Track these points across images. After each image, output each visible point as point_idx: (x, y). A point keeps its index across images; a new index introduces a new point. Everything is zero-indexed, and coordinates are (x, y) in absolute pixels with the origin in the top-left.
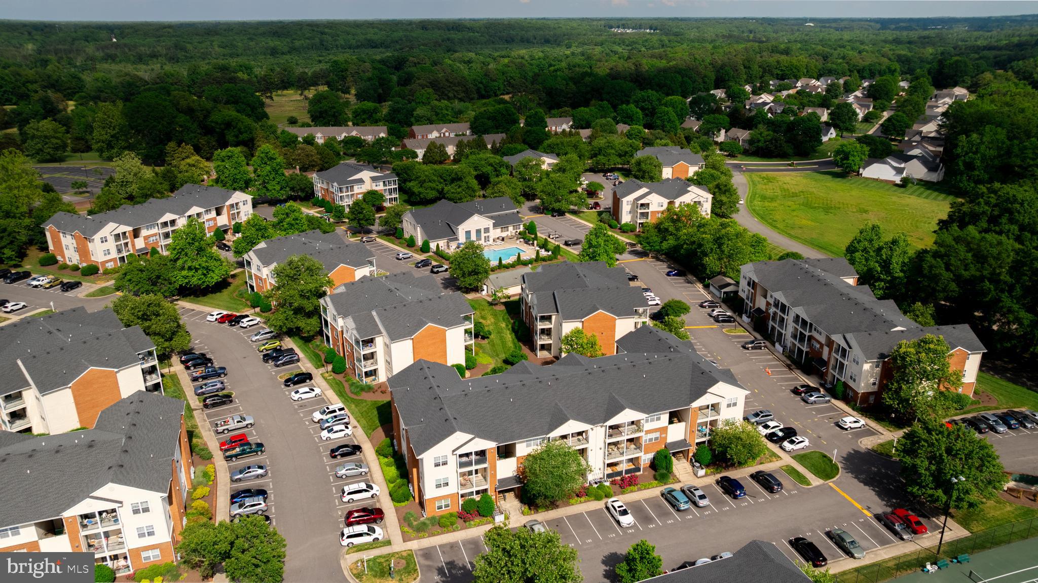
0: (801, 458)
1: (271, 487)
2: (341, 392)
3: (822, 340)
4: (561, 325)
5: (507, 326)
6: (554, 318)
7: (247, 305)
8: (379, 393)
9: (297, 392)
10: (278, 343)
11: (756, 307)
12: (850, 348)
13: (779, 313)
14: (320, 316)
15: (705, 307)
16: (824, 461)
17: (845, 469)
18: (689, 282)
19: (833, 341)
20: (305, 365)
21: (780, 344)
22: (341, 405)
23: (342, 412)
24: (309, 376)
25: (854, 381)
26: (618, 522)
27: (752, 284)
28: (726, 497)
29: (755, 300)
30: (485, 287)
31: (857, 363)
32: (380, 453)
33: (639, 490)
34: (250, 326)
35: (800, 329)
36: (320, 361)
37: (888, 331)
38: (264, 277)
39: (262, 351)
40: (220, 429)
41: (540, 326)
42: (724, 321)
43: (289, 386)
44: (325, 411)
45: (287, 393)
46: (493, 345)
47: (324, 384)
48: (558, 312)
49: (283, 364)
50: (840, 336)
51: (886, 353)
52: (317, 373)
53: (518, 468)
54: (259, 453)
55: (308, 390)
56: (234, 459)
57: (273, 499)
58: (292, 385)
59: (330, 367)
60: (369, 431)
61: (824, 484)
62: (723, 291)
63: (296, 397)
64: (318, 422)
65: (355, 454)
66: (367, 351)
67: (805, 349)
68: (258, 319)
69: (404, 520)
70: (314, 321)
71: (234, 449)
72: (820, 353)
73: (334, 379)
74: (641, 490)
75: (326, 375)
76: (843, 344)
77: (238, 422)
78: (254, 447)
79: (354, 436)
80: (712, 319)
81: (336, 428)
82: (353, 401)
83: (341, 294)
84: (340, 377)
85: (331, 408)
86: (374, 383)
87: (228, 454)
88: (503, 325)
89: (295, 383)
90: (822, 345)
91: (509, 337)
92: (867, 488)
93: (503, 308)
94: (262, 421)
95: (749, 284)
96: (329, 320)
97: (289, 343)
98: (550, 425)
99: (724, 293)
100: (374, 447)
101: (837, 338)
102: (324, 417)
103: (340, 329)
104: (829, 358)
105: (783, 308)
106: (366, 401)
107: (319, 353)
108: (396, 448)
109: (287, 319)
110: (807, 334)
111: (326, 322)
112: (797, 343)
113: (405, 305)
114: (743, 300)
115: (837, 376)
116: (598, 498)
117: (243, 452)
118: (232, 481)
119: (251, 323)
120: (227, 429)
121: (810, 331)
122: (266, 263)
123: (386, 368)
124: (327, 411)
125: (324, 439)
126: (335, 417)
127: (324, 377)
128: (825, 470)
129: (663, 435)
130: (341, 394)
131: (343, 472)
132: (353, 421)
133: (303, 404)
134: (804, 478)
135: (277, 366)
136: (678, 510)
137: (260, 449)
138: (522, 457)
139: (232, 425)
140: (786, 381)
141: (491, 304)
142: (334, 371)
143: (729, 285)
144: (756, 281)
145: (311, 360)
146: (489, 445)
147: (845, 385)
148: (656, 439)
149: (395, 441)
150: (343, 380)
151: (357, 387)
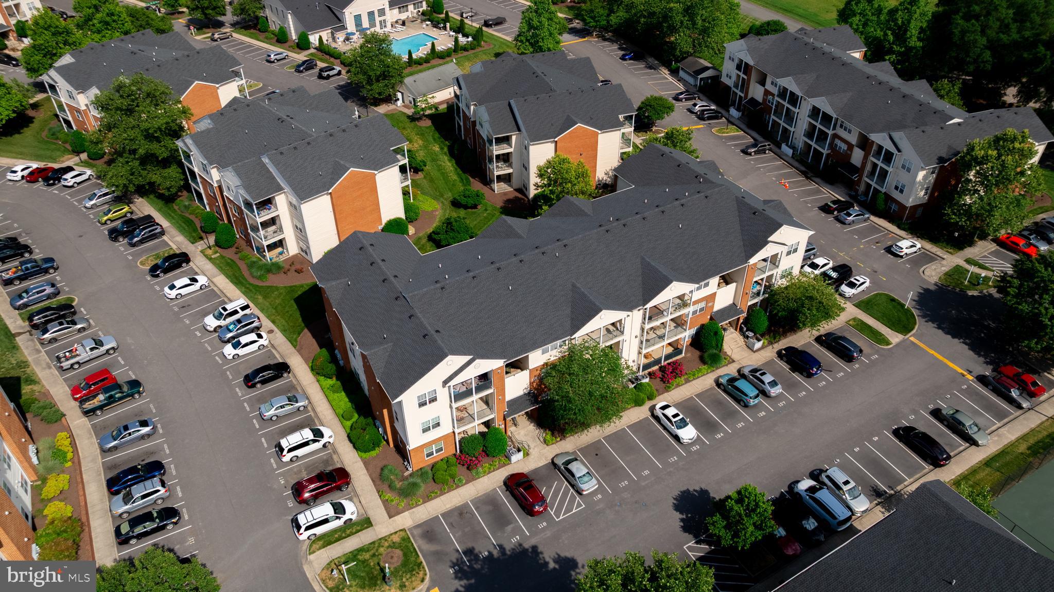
0: (865, 305)
1: (167, 451)
2: (236, 278)
3: (853, 139)
4: (527, 148)
5: (442, 149)
6: (514, 138)
7: (66, 151)
8: (292, 273)
9: (172, 287)
10: (126, 209)
11: (749, 96)
12: (899, 151)
13: (786, 104)
14: (181, 165)
15: (680, 100)
16: (894, 307)
17: (923, 316)
18: (651, 68)
19: (873, 142)
20: (176, 241)
21: (787, 145)
22: (242, 301)
23: (247, 311)
24: (184, 258)
25: (902, 191)
26: (677, 438)
27: (743, 67)
28: (796, 376)
29: (748, 88)
30: (399, 95)
31: (909, 170)
32: (317, 370)
33: (687, 381)
34: (79, 184)
35: (818, 126)
36: (195, 230)
37: (942, 125)
38: (83, 108)
39: (105, 223)
40: (66, 364)
41: (497, 150)
42: (710, 118)
43: (157, 276)
44: (222, 314)
45: (157, 288)
46: (431, 180)
47: (209, 267)
48: (519, 130)
49: (142, 242)
50: (885, 135)
51: (944, 155)
52: (195, 250)
53: (531, 384)
54: (137, 396)
55: (188, 282)
56: (99, 412)
57: (174, 473)
58: (162, 275)
59: (212, 239)
60: (292, 336)
61: (903, 341)
62: (700, 77)
63: (173, 293)
64: (215, 330)
65: (282, 376)
66: (266, 216)
67: (825, 152)
68: (89, 172)
69: (381, 479)
70: (173, 171)
71: (95, 397)
72: (848, 155)
73: (222, 257)
74: (689, 381)
75: (209, 252)
76: (888, 145)
77: (92, 349)
78: (125, 389)
79: (273, 346)
80: (693, 116)
81: (244, 340)
82: (258, 289)
83: (208, 131)
84: (229, 253)
85: (230, 307)
86: (282, 258)
87: (88, 405)
88: (436, 148)
89: (166, 271)
90: (850, 147)
91: (448, 165)
92: (956, 341)
93: (428, 123)
94: (129, 340)
95: (739, 67)
96: (196, 170)
97: (143, 207)
98: (572, 319)
99: (701, 79)
100: (306, 361)
101: (879, 138)
102: (222, 323)
103: (215, 185)
104: (864, 164)
105: (794, 100)
106: (277, 288)
107: (192, 217)
108: (341, 363)
109: (132, 174)
110: (830, 132)
111: (193, 173)
112: (813, 144)
113: (309, 143)
114: (729, 88)
115: (873, 184)
116: (639, 403)
117: (111, 400)
118: (104, 451)
119: (79, 179)
120: (78, 363)
121: (834, 129)
122: (82, 87)
123: (296, 236)
124: (225, 313)
125: (230, 357)
126: (239, 321)
127: (206, 256)
128: (900, 320)
129: (710, 304)
130: (237, 280)
131: (272, 412)
132: (266, 323)
133: (185, 304)
134: (881, 335)
135: (133, 245)
136: (746, 406)
137: (135, 390)
138: (536, 369)
139: (84, 354)
140: (809, 196)
141: (413, 119)
142: (218, 244)
143: (707, 68)
144: (751, 63)
145: (182, 230)
146: (494, 365)
147: (888, 198)
148: (701, 310)
149: (336, 351)
150: (235, 258)
151: (260, 268)
